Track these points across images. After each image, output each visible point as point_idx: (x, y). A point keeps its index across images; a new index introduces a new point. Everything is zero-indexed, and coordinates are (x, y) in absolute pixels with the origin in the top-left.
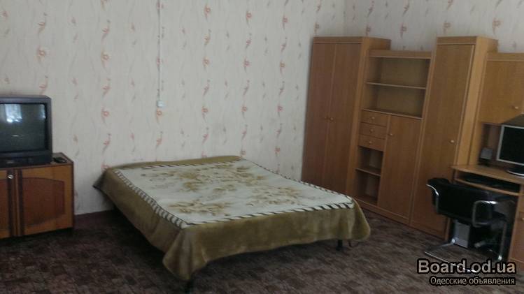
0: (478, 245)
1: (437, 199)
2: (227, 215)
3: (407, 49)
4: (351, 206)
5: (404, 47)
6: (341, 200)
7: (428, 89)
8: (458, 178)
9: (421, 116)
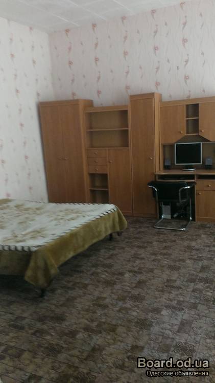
0: (175, 216)
1: (157, 193)
2: (53, 235)
3: (104, 105)
4: (115, 209)
5: (102, 104)
6: (110, 207)
7: (130, 129)
8: (159, 179)
9: (128, 146)
